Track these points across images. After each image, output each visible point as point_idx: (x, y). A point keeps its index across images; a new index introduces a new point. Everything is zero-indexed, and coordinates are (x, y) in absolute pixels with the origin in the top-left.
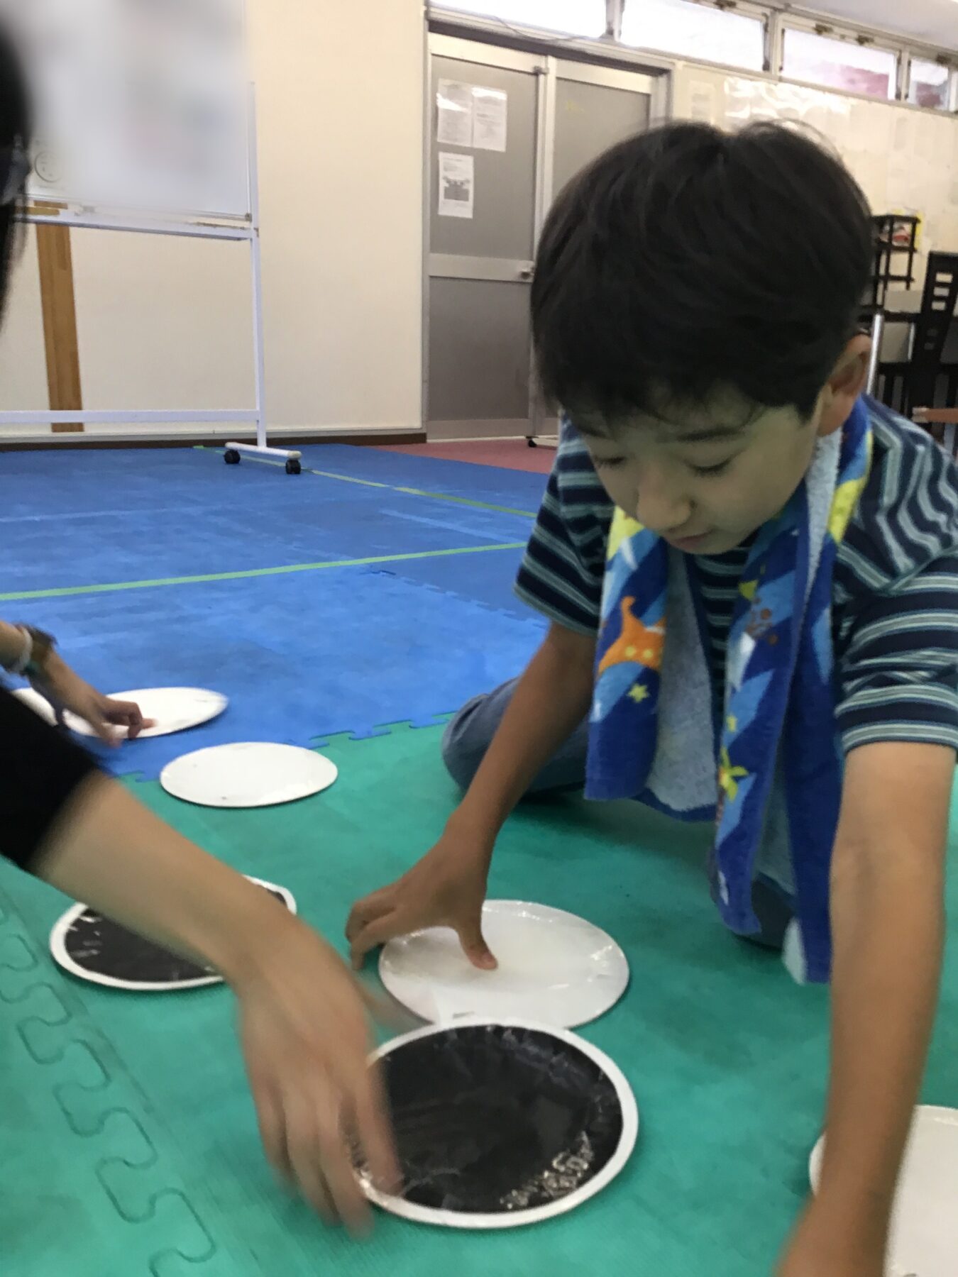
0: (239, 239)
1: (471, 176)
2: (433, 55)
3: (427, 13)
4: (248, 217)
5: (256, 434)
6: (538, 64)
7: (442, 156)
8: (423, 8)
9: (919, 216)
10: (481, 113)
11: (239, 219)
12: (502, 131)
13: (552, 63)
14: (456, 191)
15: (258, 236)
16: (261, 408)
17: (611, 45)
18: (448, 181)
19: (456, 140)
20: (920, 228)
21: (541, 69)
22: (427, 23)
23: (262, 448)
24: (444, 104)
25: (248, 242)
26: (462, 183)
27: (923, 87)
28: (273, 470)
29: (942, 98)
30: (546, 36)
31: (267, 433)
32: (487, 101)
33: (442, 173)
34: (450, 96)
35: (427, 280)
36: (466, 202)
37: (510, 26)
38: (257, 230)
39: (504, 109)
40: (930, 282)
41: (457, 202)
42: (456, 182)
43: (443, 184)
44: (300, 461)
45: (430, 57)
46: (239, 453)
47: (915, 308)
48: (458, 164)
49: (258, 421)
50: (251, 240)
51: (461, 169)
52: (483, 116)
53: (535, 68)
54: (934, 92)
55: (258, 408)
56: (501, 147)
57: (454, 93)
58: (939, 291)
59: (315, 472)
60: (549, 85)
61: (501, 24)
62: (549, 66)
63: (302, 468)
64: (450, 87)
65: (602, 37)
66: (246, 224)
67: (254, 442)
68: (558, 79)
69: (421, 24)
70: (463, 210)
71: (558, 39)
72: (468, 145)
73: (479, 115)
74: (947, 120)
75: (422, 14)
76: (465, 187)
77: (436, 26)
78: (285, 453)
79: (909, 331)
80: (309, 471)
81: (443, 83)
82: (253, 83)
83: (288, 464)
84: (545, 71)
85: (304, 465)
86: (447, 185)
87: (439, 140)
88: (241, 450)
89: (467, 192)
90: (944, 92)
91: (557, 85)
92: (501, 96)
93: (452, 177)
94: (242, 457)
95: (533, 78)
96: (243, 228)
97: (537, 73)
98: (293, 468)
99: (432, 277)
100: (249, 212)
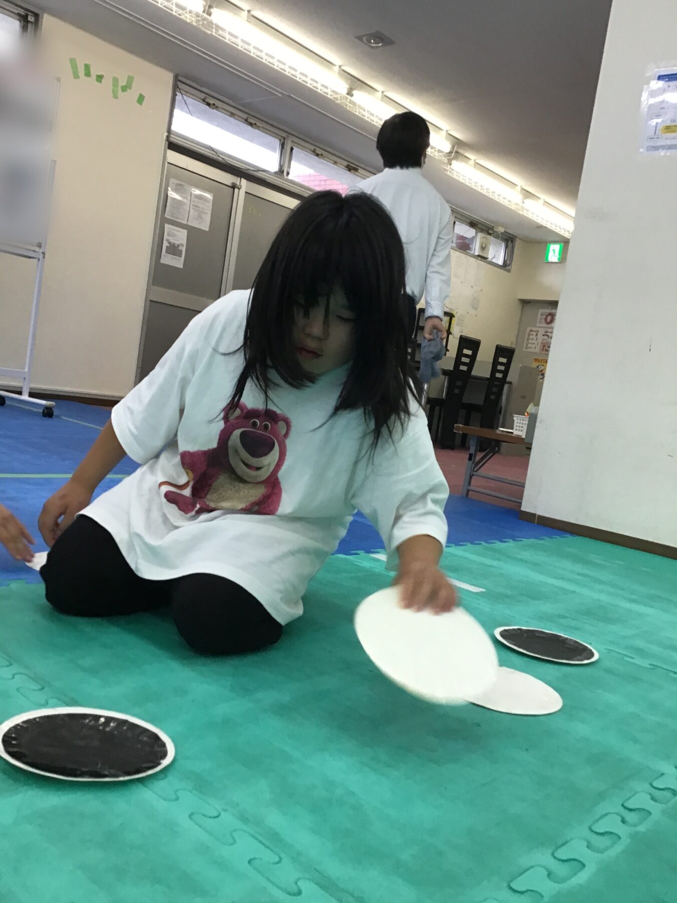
0: (30, 257)
1: (184, 242)
2: (168, 163)
3: (168, 137)
4: (40, 246)
5: (22, 388)
6: (235, 182)
7: (167, 226)
8: (166, 134)
9: (454, 313)
10: (195, 204)
11: (33, 245)
12: (208, 218)
13: (244, 182)
14: (174, 250)
15: (44, 257)
16: (29, 369)
17: (281, 179)
18: (169, 243)
19: (177, 218)
20: (454, 320)
21: (236, 184)
22: (167, 143)
23: (25, 397)
24: (172, 194)
25: (35, 261)
26: (178, 246)
27: (462, 238)
28: (31, 413)
29: (470, 246)
30: (243, 166)
31: (30, 389)
32: (200, 197)
33: (166, 236)
34: (176, 190)
35: (148, 302)
36: (180, 258)
37: (221, 156)
38: (44, 253)
39: (210, 205)
40: (460, 354)
41: (173, 256)
42: (174, 244)
43: (165, 244)
44: (53, 409)
45: (166, 163)
46: (6, 399)
47: (451, 367)
48: (177, 233)
49: (25, 378)
50: (39, 259)
51: (180, 237)
52: (196, 206)
53: (233, 183)
54: (467, 241)
55: (26, 370)
56: (207, 229)
57: (178, 189)
58: (464, 360)
59: (62, 417)
60: (241, 196)
61: (215, 154)
62: (241, 184)
63: (54, 414)
64: (177, 185)
65: (275, 173)
66: (37, 249)
67: (20, 393)
68: (246, 192)
69: (163, 143)
70: (178, 263)
71: (249, 169)
72: (185, 222)
73: (193, 205)
74: (473, 260)
75: (165, 137)
76: (180, 248)
77: (173, 146)
78: (43, 402)
79: (445, 381)
80: (58, 417)
81: (173, 181)
82: (55, 162)
83: (45, 410)
84: (239, 187)
85: (56, 412)
86: (168, 245)
87: (166, 216)
88: (8, 398)
89: (181, 251)
90: (472, 243)
91: (245, 197)
92: (209, 196)
93: (172, 241)
94: (7, 402)
95: (231, 190)
96: (35, 251)
97: (234, 187)
98: (48, 413)
99: (151, 301)
100: (40, 242)
